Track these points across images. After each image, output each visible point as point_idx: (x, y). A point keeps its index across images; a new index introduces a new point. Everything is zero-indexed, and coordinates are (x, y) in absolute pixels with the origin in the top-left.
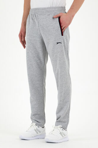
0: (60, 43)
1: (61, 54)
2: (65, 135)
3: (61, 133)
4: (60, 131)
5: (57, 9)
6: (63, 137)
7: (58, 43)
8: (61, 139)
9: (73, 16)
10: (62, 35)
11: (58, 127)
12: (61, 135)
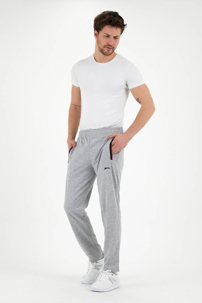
0: (108, 168)
1: (109, 182)
2: (115, 281)
3: (110, 279)
4: (109, 277)
5: (114, 131)
6: (113, 283)
7: (105, 168)
8: (111, 287)
9: (130, 139)
10: (111, 159)
11: (106, 271)
12: (111, 281)
